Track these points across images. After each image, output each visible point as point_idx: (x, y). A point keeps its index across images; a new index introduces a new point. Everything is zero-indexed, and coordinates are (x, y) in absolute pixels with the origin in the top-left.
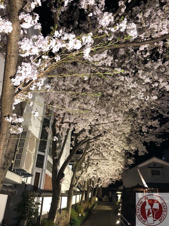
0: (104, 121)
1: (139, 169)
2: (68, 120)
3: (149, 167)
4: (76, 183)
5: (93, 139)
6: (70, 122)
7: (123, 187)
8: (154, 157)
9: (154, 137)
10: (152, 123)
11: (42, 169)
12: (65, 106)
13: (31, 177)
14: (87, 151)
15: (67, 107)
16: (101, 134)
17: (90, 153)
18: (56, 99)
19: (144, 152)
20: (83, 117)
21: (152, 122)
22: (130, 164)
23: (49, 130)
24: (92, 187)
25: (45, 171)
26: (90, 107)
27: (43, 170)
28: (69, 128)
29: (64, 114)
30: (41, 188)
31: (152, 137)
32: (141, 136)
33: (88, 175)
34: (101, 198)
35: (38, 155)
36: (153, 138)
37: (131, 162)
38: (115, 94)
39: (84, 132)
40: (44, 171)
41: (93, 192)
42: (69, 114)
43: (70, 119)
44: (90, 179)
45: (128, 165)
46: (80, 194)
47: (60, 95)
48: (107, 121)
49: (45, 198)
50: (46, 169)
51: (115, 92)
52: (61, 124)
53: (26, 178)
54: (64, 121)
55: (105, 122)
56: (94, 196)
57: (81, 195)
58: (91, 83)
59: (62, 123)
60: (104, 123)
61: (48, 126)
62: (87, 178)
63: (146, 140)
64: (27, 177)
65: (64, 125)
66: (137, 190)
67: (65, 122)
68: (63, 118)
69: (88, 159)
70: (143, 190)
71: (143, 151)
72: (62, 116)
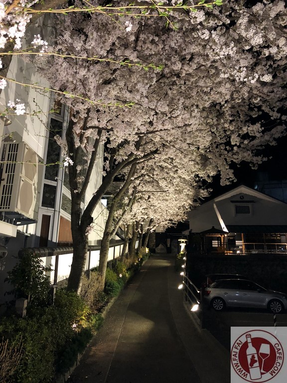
0: (163, 125)
1: (216, 205)
2: (95, 123)
3: (232, 202)
4: (114, 230)
5: (142, 158)
6: (101, 127)
7: (190, 232)
8: (242, 186)
9: (249, 154)
10: (249, 128)
11: (53, 209)
12: (89, 94)
13: (35, 224)
14: (133, 179)
15: (93, 97)
16: (157, 150)
17: (138, 182)
18: (71, 79)
19: (231, 180)
20: (125, 117)
21: (249, 126)
22: (203, 198)
23: (62, 142)
24: (141, 233)
25: (59, 212)
26: (138, 97)
27: (55, 211)
28: (98, 138)
29: (89, 110)
30: (54, 240)
31: (245, 154)
32: (226, 152)
33: (134, 216)
34: (154, 247)
35: (45, 185)
36: (247, 156)
37: (204, 194)
38: (187, 71)
39: (126, 146)
40: (57, 213)
41: (141, 240)
42: (98, 111)
43: (99, 121)
44: (136, 222)
45: (199, 199)
46: (120, 245)
47: (78, 71)
48: (170, 126)
49: (60, 256)
50: (61, 210)
51: (186, 68)
52: (83, 131)
53: (25, 226)
54: (89, 125)
55: (166, 127)
56: (143, 245)
57: (122, 246)
58: (140, 48)
59: (85, 128)
60: (165, 130)
61: (60, 134)
62: (131, 221)
63: (236, 159)
64: (27, 224)
65: (88, 133)
66: (211, 236)
67: (90, 127)
68: (86, 119)
69: (133, 191)
70: (220, 236)
71: (228, 177)
72: (83, 115)
